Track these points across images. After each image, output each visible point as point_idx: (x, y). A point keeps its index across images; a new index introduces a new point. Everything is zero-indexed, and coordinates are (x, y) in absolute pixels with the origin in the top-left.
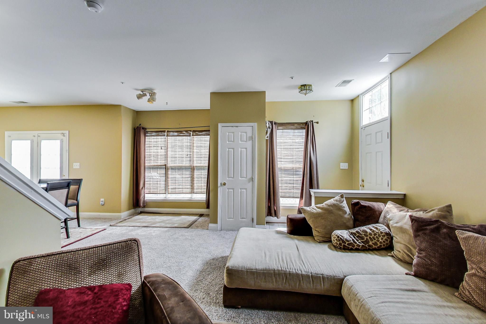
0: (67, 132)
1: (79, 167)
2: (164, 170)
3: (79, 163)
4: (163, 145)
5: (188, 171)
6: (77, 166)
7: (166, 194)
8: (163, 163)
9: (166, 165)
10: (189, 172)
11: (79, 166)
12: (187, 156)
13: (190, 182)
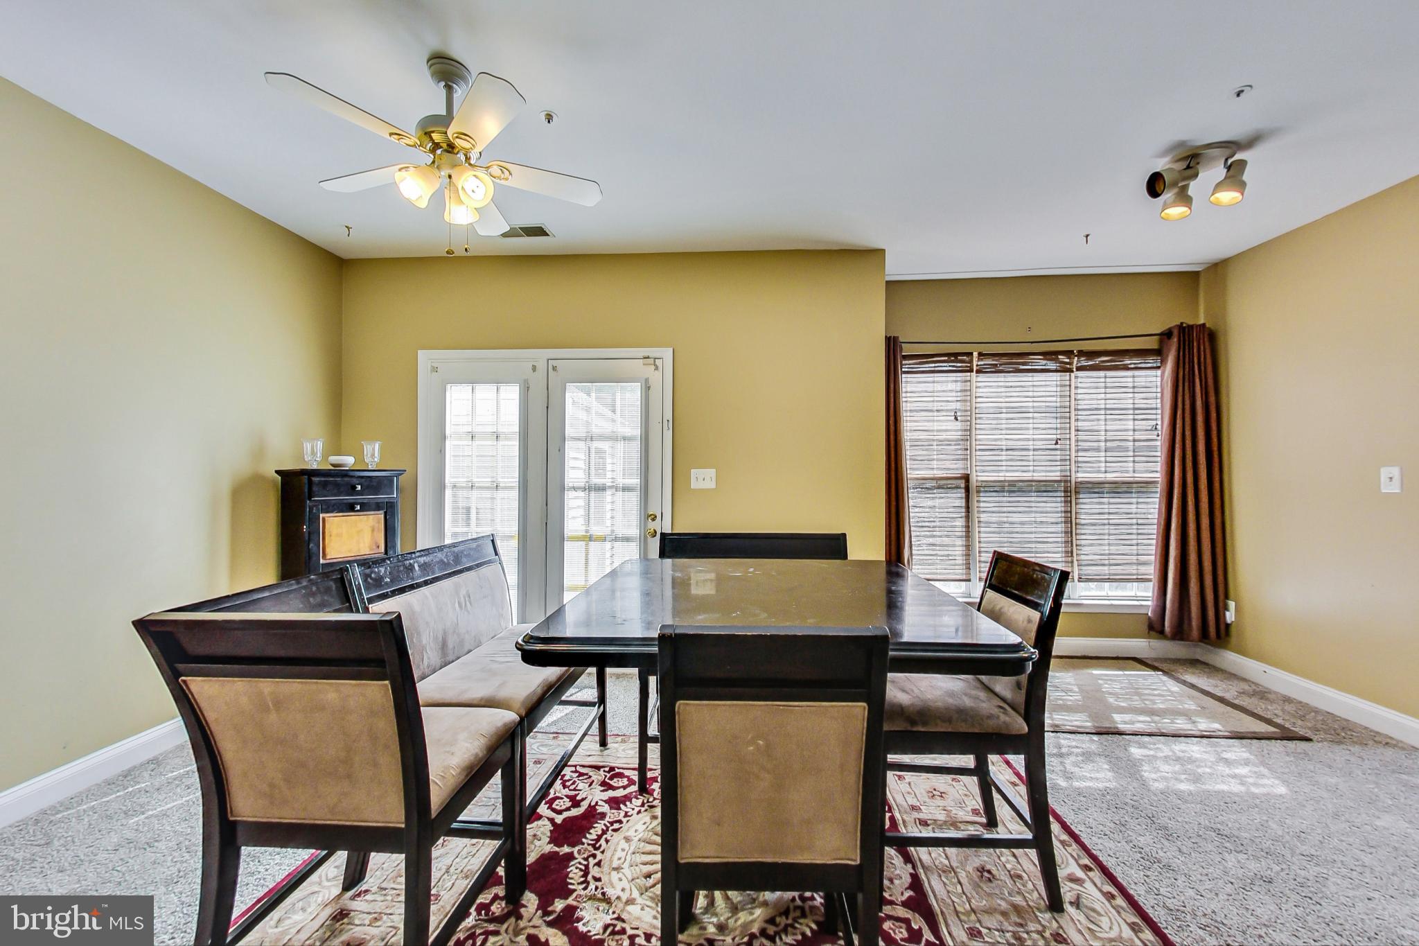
0: (667, 354)
1: (712, 485)
2: (959, 495)
3: (715, 470)
4: (959, 403)
5: (1054, 499)
6: (708, 479)
7: (969, 580)
8: (957, 469)
9: (966, 478)
10: (1059, 505)
11: (714, 479)
12: (1057, 443)
13: (1063, 540)
